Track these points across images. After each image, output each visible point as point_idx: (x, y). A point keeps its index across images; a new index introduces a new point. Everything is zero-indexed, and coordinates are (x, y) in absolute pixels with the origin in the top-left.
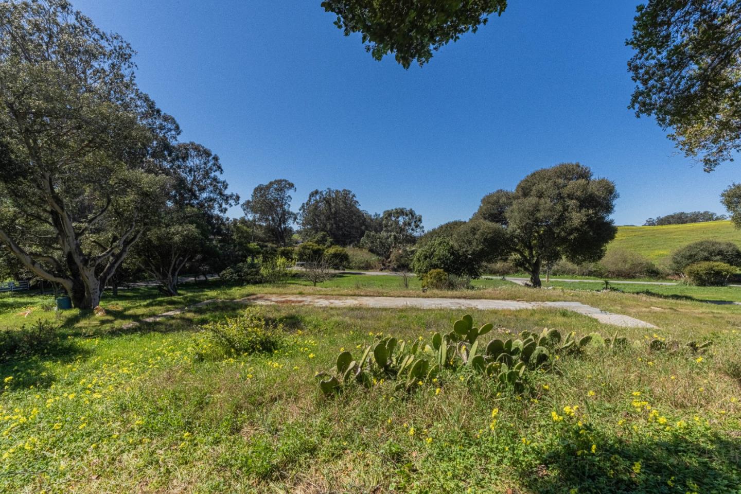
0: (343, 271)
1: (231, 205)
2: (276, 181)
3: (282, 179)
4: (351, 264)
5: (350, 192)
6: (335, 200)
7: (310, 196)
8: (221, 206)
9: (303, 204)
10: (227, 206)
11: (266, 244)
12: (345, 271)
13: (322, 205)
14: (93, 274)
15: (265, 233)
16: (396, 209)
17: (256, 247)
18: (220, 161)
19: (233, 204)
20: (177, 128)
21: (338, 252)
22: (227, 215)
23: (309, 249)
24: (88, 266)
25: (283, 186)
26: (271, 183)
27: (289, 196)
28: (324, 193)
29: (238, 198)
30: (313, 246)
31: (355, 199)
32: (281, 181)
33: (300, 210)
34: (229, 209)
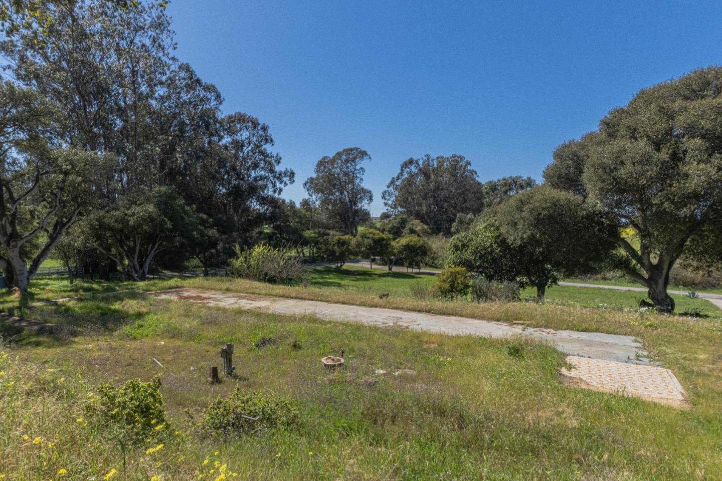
0: (417, 271)
1: (286, 184)
2: (344, 150)
3: (353, 147)
4: (436, 261)
5: (462, 158)
6: (436, 171)
7: (402, 167)
8: (274, 186)
9: (393, 178)
10: (282, 186)
11: (328, 231)
12: (422, 271)
13: (420, 179)
14: (18, 255)
15: (330, 218)
16: (504, 179)
17: (313, 235)
18: (270, 132)
19: (288, 182)
20: (218, 96)
21: (413, 243)
22: (283, 196)
23: (368, 238)
24: (11, 247)
25: (355, 155)
26: (339, 154)
27: (362, 168)
28: (421, 162)
29: (292, 174)
30: (374, 234)
31: (469, 167)
32: (351, 150)
33: (388, 187)
34: (285, 189)
